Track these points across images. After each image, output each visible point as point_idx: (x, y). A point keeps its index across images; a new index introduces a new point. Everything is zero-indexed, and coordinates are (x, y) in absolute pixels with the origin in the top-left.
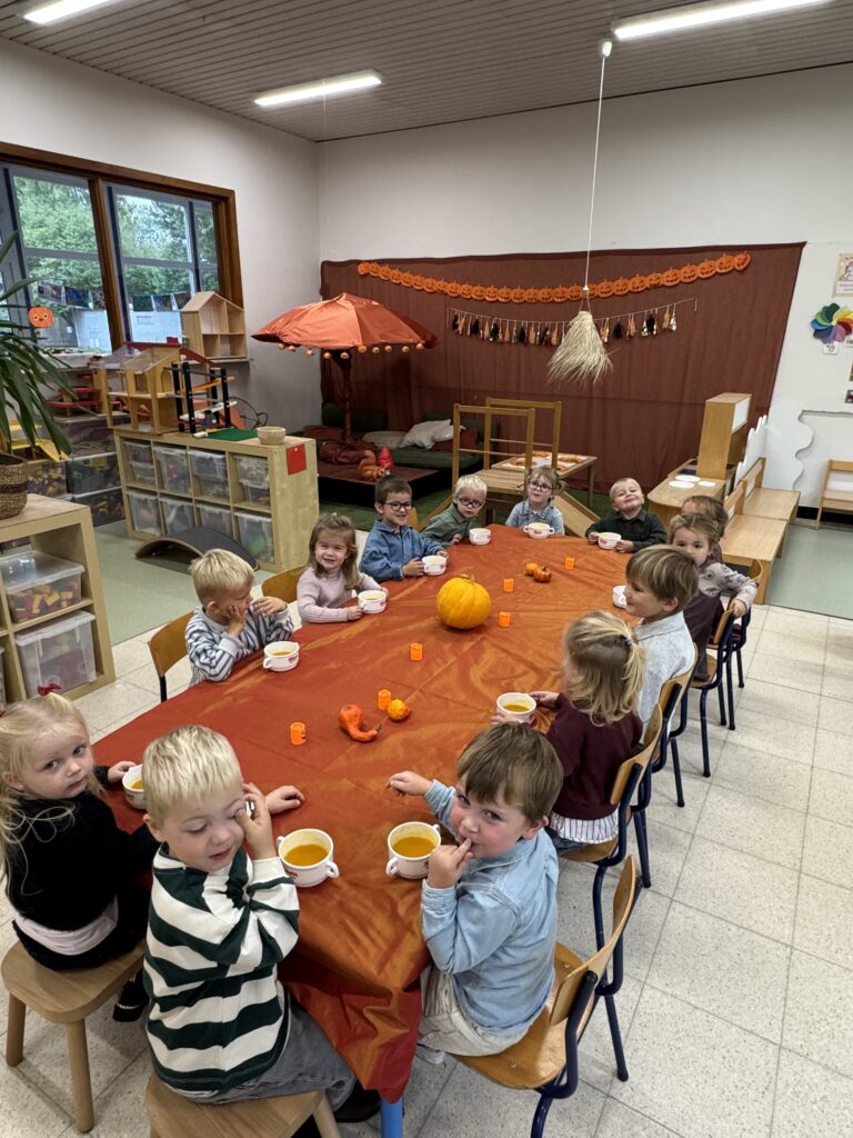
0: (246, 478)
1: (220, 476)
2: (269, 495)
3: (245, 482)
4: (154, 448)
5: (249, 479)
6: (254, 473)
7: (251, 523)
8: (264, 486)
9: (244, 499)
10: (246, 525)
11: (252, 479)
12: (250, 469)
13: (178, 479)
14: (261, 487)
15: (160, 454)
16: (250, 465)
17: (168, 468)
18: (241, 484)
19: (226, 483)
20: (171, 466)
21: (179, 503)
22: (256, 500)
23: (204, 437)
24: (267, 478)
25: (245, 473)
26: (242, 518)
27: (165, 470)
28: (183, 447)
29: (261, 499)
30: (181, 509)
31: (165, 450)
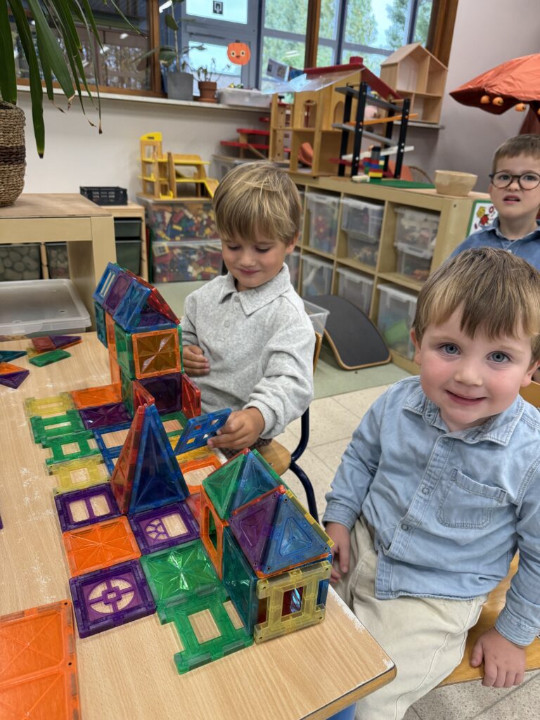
0: (404, 241)
1: (371, 235)
2: (429, 269)
3: (401, 246)
4: (308, 194)
5: (408, 242)
6: (416, 235)
7: (396, 302)
8: (426, 254)
9: (395, 269)
10: (388, 303)
11: (413, 242)
12: (412, 229)
13: (325, 234)
14: (421, 255)
15: (312, 202)
16: (413, 224)
17: (317, 221)
18: (395, 248)
19: (377, 244)
21: (319, 264)
22: (410, 273)
23: (364, 182)
24: (434, 243)
25: (403, 235)
26: (385, 293)
27: (313, 221)
28: (337, 194)
29: (417, 272)
30: (321, 270)
31: (318, 198)
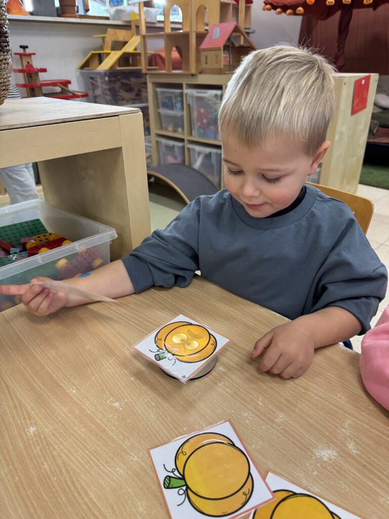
4: (186, 91)
13: (209, 124)
15: (192, 97)
17: (199, 113)
20: (202, 111)
21: (207, 150)
27: (195, 115)
28: (218, 87)
30: (208, 156)
31: (198, 92)
